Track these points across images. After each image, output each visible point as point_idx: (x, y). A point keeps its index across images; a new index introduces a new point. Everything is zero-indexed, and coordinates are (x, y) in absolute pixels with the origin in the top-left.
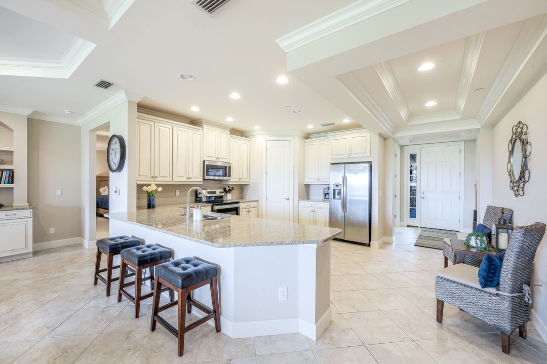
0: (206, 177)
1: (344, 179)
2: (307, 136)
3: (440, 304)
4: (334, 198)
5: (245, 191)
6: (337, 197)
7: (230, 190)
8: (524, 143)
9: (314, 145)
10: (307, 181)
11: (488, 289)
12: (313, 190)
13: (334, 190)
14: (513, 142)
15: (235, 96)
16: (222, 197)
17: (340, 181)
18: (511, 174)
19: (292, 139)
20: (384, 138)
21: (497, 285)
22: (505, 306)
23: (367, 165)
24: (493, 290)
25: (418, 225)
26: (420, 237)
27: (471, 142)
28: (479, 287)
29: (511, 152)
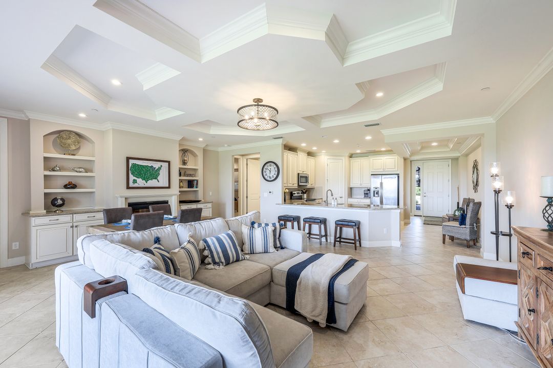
0: (300, 184)
1: (381, 184)
2: (351, 156)
3: (444, 236)
4: (374, 196)
5: (311, 193)
6: (376, 195)
7: (306, 192)
8: (477, 170)
9: (357, 162)
10: (352, 186)
11: (462, 226)
12: (354, 191)
13: (374, 191)
14: (474, 168)
15: (336, 141)
16: (301, 196)
17: (379, 186)
18: (473, 182)
19: (343, 158)
20: (405, 159)
21: (465, 225)
22: (468, 231)
23: (397, 176)
24: (464, 226)
25: (422, 215)
26: (425, 221)
27: (455, 160)
28: (459, 226)
29: (474, 172)
